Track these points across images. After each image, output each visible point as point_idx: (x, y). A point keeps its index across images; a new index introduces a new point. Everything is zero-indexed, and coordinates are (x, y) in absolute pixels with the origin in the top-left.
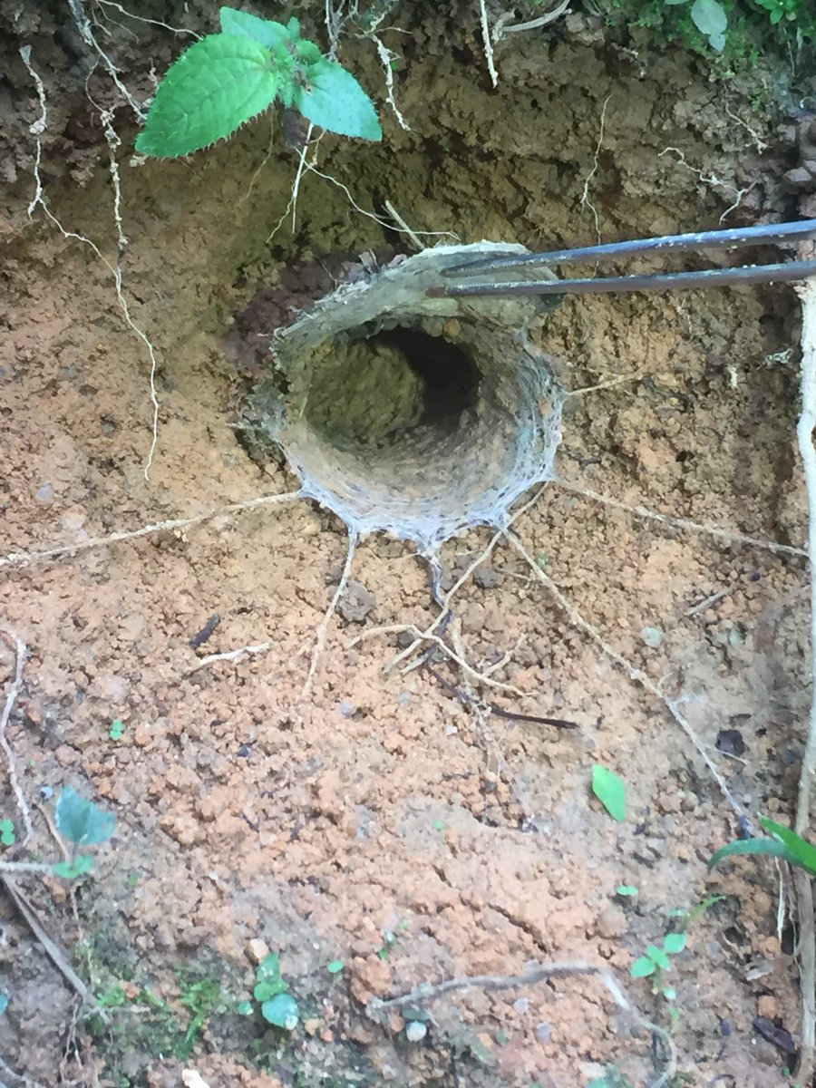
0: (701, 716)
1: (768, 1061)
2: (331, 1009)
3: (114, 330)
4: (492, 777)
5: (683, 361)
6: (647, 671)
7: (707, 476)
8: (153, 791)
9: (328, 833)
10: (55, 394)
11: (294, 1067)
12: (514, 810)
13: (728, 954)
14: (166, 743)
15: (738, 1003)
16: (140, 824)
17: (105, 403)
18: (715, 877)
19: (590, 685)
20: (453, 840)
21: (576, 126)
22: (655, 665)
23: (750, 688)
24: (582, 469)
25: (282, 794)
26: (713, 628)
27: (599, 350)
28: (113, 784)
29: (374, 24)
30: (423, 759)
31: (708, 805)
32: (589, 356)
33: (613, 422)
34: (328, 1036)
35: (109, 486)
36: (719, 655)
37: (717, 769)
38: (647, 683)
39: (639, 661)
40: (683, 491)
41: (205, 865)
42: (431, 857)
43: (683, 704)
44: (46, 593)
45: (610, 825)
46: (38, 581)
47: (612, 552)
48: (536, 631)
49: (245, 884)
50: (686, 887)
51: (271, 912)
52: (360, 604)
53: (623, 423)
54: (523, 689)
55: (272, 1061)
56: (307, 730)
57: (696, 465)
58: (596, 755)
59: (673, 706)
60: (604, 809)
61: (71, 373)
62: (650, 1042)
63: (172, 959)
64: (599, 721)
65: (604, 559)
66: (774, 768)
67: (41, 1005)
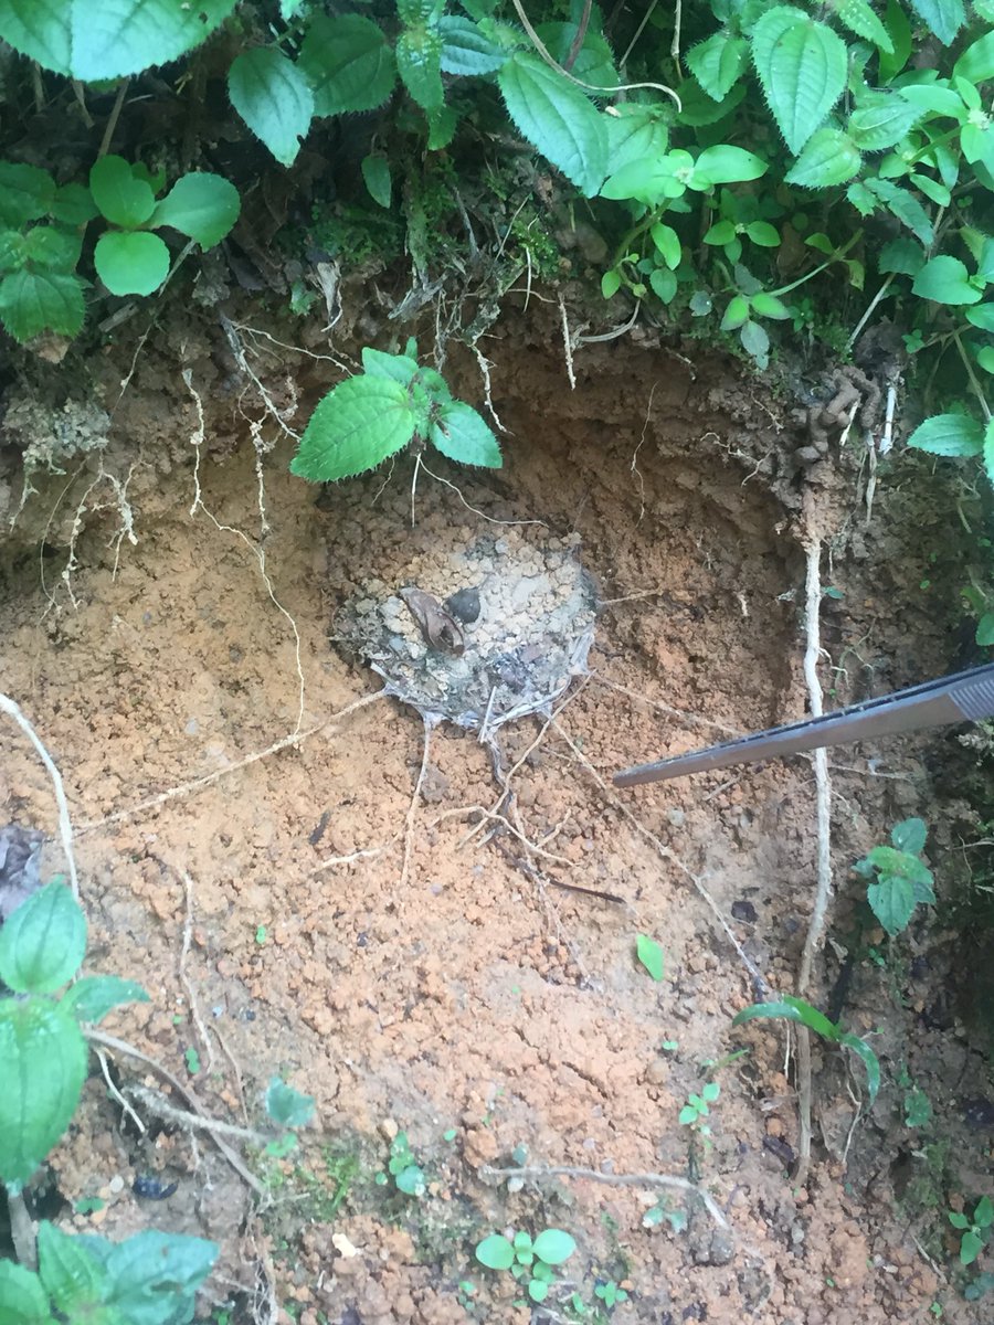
0: (720, 890)
1: (774, 1170)
2: (448, 1173)
3: (235, 565)
4: (553, 941)
5: (696, 582)
6: (673, 847)
7: (716, 678)
8: (293, 986)
9: (435, 1012)
10: (192, 632)
11: (419, 1221)
12: (572, 969)
13: (744, 1087)
14: (300, 940)
15: (753, 1127)
16: (286, 1018)
17: (234, 634)
18: (739, 1030)
19: (627, 858)
20: (529, 1003)
21: (622, 398)
22: (680, 843)
23: (758, 865)
24: (608, 661)
25: (394, 976)
26: (727, 813)
27: (624, 566)
28: (262, 984)
29: (475, 338)
30: (496, 926)
31: (728, 965)
32: (616, 571)
33: (636, 626)
34: (447, 1196)
35: (237, 706)
36: (730, 833)
37: (732, 934)
38: (675, 859)
39: (666, 838)
40: (694, 687)
41: (340, 1051)
42: (512, 1020)
43: (705, 879)
44: (196, 818)
45: (652, 985)
46: (191, 806)
47: (637, 736)
48: (577, 804)
49: (374, 1068)
50: (714, 1037)
51: (397, 1092)
52: (438, 786)
53: (645, 628)
54: (573, 861)
55: (402, 1219)
56: (408, 914)
57: (707, 669)
58: (637, 922)
59: (698, 881)
60: (647, 972)
61: (205, 613)
62: (687, 1165)
63: (318, 1139)
64: (638, 893)
65: (630, 743)
66: (778, 933)
67: (224, 1204)
